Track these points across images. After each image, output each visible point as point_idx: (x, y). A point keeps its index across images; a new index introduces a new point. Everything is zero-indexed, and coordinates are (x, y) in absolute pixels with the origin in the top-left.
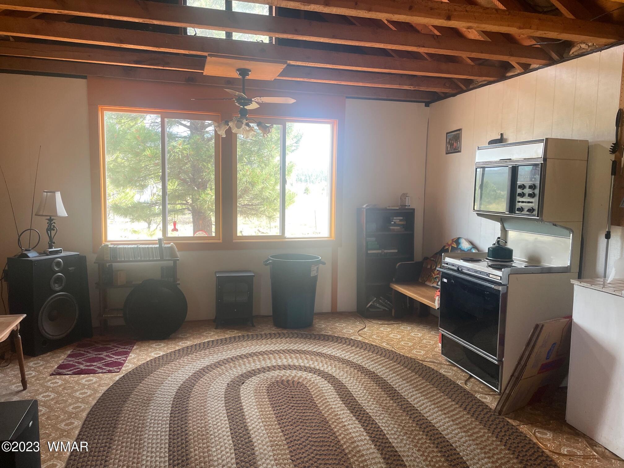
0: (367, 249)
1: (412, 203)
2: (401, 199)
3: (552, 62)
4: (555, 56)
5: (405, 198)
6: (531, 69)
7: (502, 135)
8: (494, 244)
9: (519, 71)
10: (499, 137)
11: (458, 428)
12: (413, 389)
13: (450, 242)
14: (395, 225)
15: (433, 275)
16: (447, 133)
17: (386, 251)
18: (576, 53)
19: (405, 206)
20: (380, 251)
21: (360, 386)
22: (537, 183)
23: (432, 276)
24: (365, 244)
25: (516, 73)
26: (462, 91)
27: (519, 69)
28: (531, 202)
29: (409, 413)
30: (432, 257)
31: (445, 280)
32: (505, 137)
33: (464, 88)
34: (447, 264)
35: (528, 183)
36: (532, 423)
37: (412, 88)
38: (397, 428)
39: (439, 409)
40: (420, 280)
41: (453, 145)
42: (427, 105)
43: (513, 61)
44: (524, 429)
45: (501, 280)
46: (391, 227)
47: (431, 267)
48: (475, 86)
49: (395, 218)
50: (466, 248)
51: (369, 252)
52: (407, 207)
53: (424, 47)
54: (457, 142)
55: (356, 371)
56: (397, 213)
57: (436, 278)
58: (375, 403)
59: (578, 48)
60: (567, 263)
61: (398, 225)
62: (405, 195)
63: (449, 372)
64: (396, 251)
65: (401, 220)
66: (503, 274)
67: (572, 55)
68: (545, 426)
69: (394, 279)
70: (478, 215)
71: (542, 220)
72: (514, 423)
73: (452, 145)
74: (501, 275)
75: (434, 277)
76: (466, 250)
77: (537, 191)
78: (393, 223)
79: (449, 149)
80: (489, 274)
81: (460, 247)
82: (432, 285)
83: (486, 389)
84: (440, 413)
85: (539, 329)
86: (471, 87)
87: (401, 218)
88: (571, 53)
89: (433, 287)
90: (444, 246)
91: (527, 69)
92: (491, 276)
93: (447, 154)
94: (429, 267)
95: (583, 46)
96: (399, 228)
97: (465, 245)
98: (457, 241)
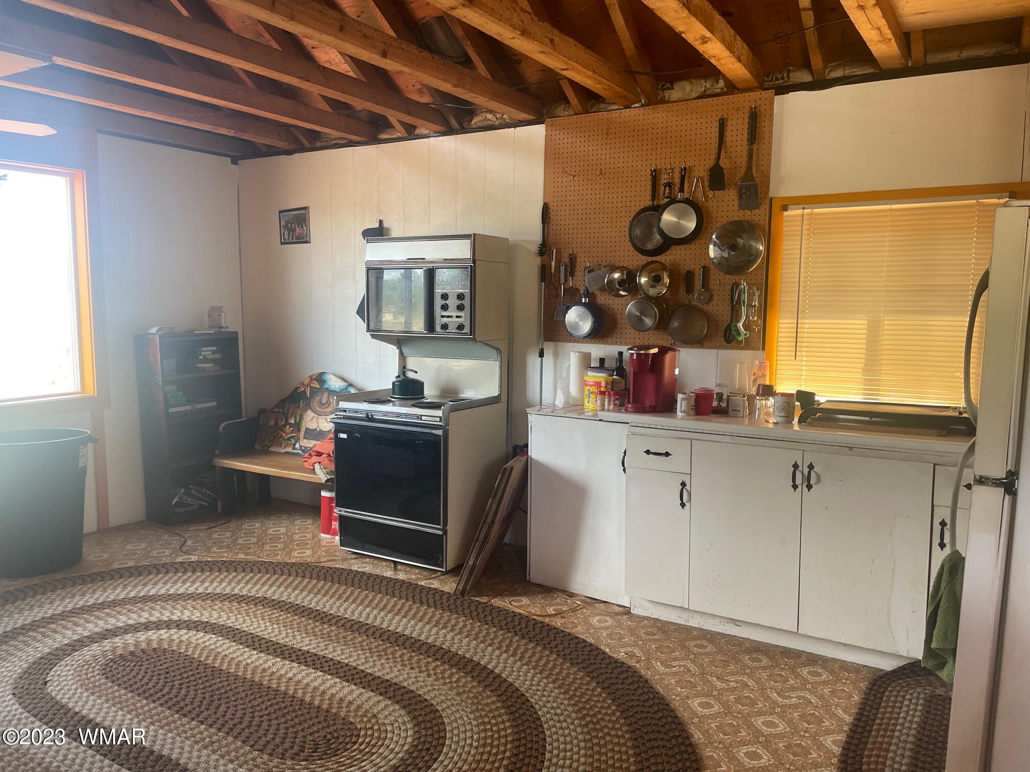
0: (168, 406)
1: (231, 322)
2: (209, 316)
3: (449, 131)
4: (454, 123)
5: (220, 315)
6: (417, 135)
7: (381, 221)
8: (398, 377)
9: (399, 135)
10: (377, 225)
11: (433, 627)
12: (340, 601)
13: (306, 382)
14: (206, 360)
15: (284, 434)
16: (280, 212)
17: (199, 406)
18: (480, 124)
19: (221, 327)
20: (189, 408)
21: (261, 622)
22: (467, 291)
23: (282, 436)
24: (161, 398)
25: (394, 136)
26: (304, 149)
27: (400, 132)
28: (460, 317)
29: (362, 631)
30: (276, 407)
31: (343, 436)
32: (385, 225)
33: (307, 144)
34: (345, 411)
35: (453, 291)
36: (500, 594)
37: (231, 133)
38: (364, 654)
39: (393, 613)
40: (257, 447)
41: (294, 230)
42: (235, 162)
43: (393, 116)
44: (497, 602)
45: (440, 421)
46: (199, 365)
47: (276, 423)
48: (326, 144)
49: (204, 349)
50: (337, 387)
51: (171, 411)
52: (223, 330)
53: (307, 80)
54: (302, 227)
55: (235, 604)
56: (207, 341)
57: (289, 439)
58: (304, 635)
59: (482, 118)
60: (495, 392)
61: (211, 361)
62: (216, 311)
63: (366, 567)
64: (215, 404)
65: (213, 352)
66: (443, 414)
67: (475, 126)
68: (513, 593)
69: (217, 452)
70: (373, 336)
71: (474, 340)
72: (484, 600)
73: (291, 231)
74: (441, 415)
75: (286, 437)
76: (338, 390)
77: (467, 302)
78: (201, 357)
79: (286, 237)
80: (421, 416)
81: (326, 386)
82: (283, 451)
83: (425, 573)
84: (397, 618)
85: (507, 473)
86: (318, 144)
87: (214, 348)
88: (473, 122)
89: (286, 453)
90: (297, 388)
91: (411, 133)
92: (423, 418)
93: (282, 243)
94: (272, 423)
95: (490, 116)
96: (211, 365)
97: (334, 384)
98: (320, 378)
